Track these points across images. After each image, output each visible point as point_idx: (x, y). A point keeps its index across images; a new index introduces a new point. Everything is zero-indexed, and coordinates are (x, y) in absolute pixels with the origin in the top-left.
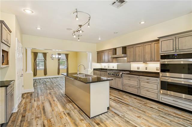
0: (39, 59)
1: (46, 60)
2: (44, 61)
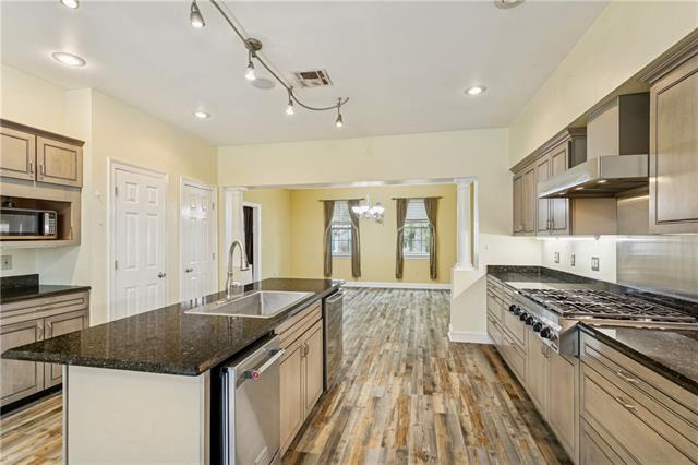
0: (339, 223)
1: (357, 225)
2: (352, 228)
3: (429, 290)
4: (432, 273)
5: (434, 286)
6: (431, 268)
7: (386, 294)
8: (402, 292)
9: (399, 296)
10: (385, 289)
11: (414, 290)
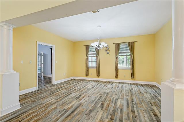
0: (91, 54)
1: (99, 55)
3: (131, 84)
4: (132, 76)
5: (132, 81)
6: (132, 73)
7: (110, 86)
8: (118, 84)
9: (115, 87)
10: (110, 82)
11: (123, 83)
